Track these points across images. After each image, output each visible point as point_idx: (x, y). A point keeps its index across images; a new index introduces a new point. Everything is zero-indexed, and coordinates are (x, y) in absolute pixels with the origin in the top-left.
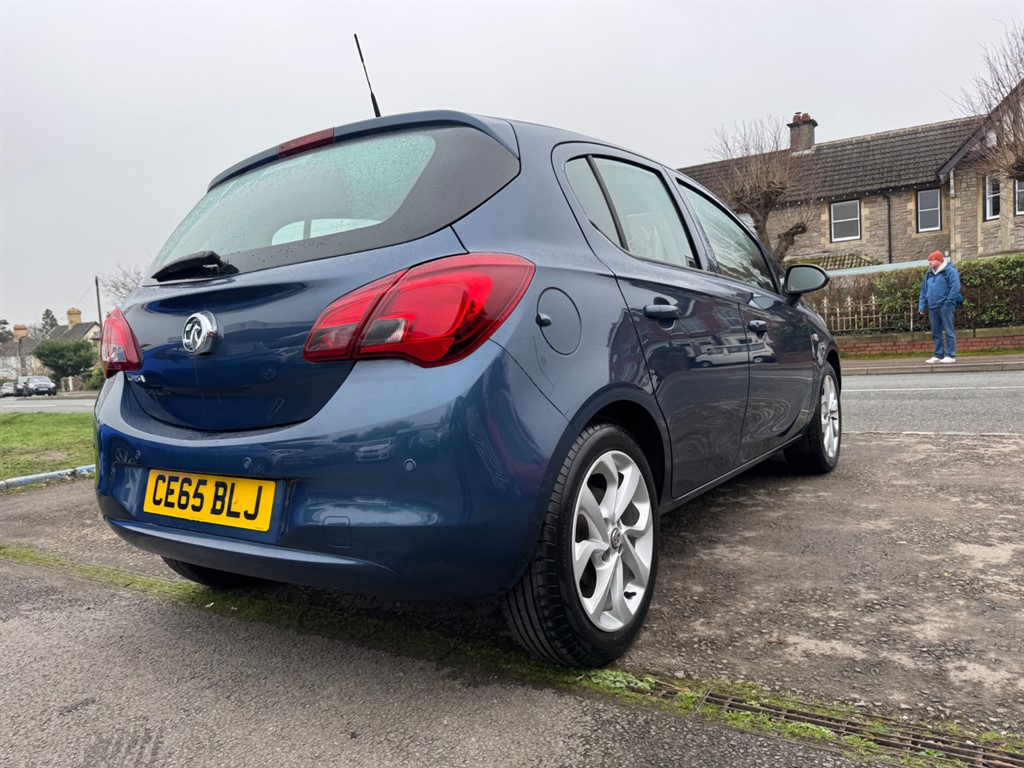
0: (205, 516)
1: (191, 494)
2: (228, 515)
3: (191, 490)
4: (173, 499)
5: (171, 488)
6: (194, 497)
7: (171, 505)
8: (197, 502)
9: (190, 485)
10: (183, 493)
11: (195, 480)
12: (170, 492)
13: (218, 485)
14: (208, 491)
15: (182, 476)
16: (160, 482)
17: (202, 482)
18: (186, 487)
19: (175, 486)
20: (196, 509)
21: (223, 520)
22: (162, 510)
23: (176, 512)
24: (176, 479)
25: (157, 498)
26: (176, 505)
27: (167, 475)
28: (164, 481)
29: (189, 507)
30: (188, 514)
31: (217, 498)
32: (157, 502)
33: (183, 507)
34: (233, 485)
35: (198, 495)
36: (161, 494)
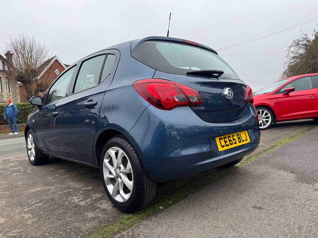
0: (238, 144)
1: (232, 140)
2: (243, 141)
3: (231, 139)
4: (228, 143)
5: (225, 140)
6: (233, 140)
7: (228, 145)
8: (234, 141)
9: (231, 137)
10: (230, 141)
11: (231, 135)
12: (226, 142)
13: (237, 135)
14: (236, 137)
15: (227, 136)
16: (221, 140)
17: (233, 136)
18: (230, 139)
19: (226, 139)
20: (235, 143)
21: (242, 143)
22: (226, 148)
23: (230, 147)
24: (226, 138)
25: (223, 145)
26: (230, 145)
27: (222, 137)
28: (222, 139)
29: (233, 144)
30: (234, 146)
31: (239, 138)
32: (223, 147)
33: (232, 144)
34: (240, 134)
35: (234, 140)
36: (223, 143)
